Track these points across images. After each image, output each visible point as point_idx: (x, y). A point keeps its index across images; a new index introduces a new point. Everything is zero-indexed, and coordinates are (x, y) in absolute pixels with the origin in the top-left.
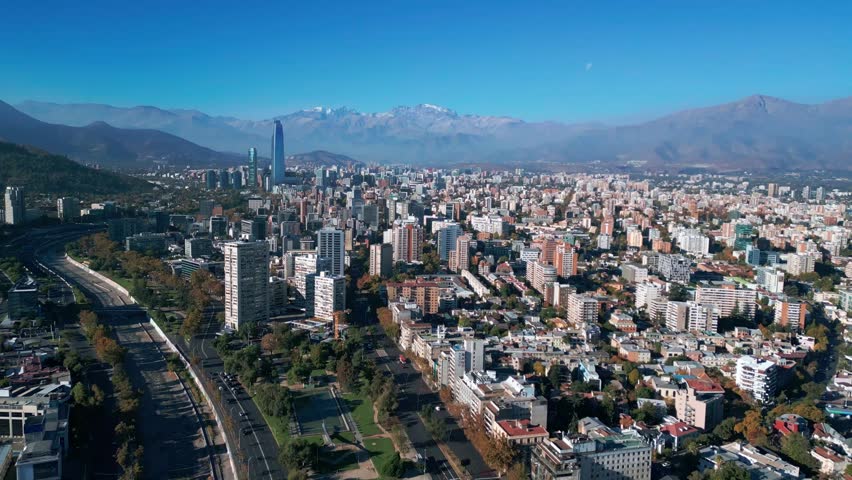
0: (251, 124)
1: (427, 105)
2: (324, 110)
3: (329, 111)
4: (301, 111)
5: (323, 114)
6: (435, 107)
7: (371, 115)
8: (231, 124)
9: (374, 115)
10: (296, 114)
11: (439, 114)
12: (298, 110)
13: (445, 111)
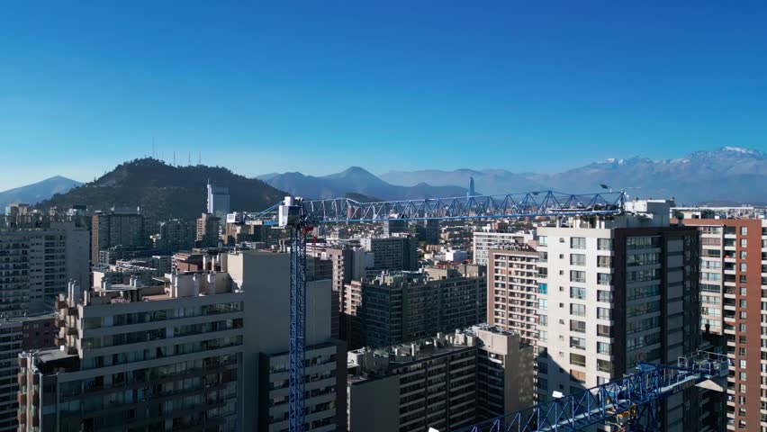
0: (547, 177)
1: (729, 148)
2: (616, 162)
3: (621, 161)
4: (594, 163)
5: (615, 165)
6: (738, 149)
7: (665, 162)
8: (531, 178)
9: (668, 162)
10: (589, 166)
11: (742, 155)
12: (590, 163)
13: (751, 152)
